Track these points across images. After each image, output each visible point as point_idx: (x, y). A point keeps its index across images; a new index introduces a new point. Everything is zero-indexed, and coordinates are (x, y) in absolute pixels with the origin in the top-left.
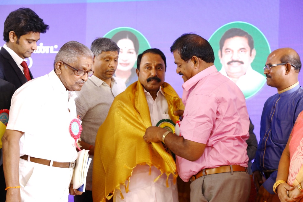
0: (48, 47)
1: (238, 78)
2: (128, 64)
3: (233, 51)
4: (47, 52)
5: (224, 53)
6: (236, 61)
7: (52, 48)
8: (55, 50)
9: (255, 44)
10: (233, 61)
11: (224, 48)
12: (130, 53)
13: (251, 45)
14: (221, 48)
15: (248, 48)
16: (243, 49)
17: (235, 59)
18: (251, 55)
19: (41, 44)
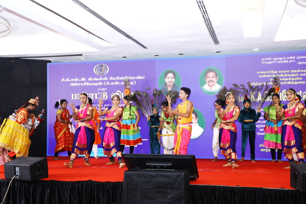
0: (141, 77)
1: (212, 87)
2: (172, 82)
3: (210, 77)
4: (141, 78)
5: (207, 78)
6: (211, 81)
7: (143, 77)
8: (144, 78)
9: (218, 74)
10: (210, 81)
11: (207, 76)
12: (172, 78)
13: (216, 75)
14: (206, 76)
15: (215, 76)
16: (213, 77)
17: (211, 80)
18: (216, 79)
19: (139, 76)
